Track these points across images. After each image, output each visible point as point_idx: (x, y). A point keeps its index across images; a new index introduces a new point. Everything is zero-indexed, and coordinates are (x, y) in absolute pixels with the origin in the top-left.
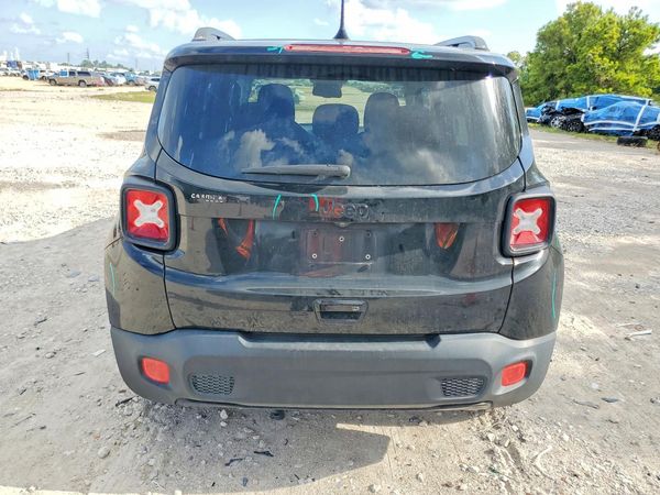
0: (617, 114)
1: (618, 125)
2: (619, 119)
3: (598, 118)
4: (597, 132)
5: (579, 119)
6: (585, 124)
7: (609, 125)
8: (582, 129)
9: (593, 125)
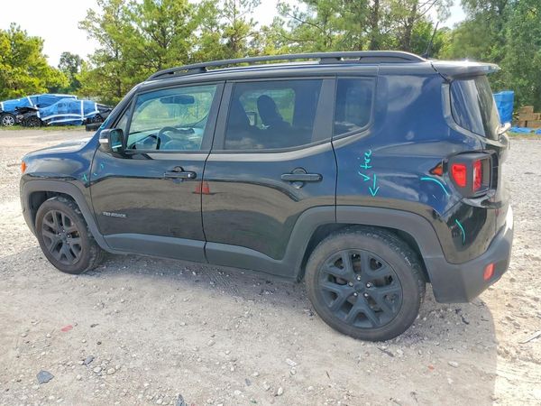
0: (65, 109)
1: (69, 117)
2: (68, 112)
3: (52, 114)
4: (55, 124)
5: (36, 116)
6: (43, 119)
7: (63, 118)
8: (43, 124)
9: (50, 120)
